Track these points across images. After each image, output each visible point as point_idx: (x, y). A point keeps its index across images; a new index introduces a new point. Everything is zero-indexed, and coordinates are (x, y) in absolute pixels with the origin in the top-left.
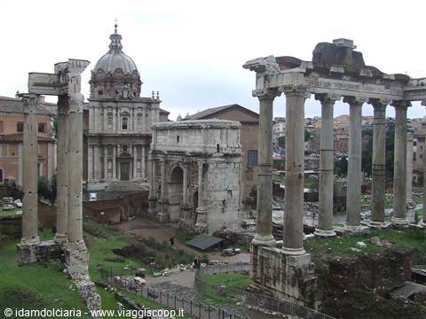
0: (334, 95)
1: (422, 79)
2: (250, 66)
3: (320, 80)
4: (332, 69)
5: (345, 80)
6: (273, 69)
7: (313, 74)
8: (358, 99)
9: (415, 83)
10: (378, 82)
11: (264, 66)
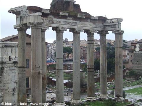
0: (62, 28)
1: (113, 19)
2: (12, 11)
3: (54, 19)
4: (61, 14)
5: (69, 19)
6: (25, 13)
7: (50, 16)
8: (77, 30)
9: (109, 21)
10: (89, 20)
11: (20, 12)
